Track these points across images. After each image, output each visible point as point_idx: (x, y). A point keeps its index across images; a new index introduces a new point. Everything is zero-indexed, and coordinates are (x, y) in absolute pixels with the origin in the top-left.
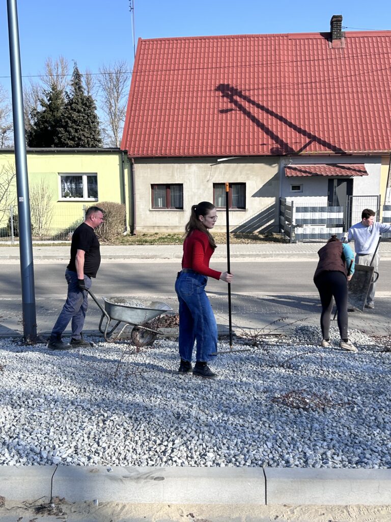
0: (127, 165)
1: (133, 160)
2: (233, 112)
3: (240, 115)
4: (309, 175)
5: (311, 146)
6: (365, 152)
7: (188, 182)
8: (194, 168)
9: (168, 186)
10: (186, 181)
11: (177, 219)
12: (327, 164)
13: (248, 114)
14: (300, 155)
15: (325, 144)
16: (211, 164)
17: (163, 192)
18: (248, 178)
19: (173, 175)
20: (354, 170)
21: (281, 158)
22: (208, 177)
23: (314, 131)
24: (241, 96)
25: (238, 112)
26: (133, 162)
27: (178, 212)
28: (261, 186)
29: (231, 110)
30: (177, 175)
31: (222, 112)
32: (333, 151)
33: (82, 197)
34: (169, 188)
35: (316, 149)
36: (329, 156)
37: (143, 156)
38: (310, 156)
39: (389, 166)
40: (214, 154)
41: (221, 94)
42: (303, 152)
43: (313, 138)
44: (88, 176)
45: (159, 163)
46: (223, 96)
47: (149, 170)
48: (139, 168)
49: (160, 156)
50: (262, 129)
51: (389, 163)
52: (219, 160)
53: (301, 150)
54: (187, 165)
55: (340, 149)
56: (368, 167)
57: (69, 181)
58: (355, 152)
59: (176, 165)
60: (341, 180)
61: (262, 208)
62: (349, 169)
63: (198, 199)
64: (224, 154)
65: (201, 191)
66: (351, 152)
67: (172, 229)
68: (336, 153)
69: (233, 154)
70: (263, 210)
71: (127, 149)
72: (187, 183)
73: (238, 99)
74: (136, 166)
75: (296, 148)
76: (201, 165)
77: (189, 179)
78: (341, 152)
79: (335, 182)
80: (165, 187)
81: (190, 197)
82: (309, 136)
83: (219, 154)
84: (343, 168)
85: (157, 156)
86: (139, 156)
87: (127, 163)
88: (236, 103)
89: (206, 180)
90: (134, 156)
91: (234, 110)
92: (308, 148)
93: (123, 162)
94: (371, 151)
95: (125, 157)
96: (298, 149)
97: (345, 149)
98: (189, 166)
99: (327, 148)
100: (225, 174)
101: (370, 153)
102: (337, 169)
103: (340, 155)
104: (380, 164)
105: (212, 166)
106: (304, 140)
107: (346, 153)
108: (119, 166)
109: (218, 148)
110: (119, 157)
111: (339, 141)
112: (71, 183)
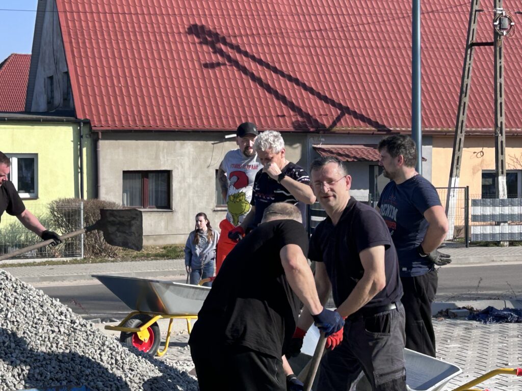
0: (87, 142)
1: (100, 134)
2: (222, 67)
3: (233, 72)
4: (355, 160)
5: (341, 122)
7: (180, 168)
8: (189, 147)
9: (145, 174)
10: (177, 166)
11: (163, 224)
12: (364, 145)
13: (244, 70)
14: (334, 133)
15: (369, 121)
16: (213, 142)
17: (137, 183)
19: (157, 157)
21: (309, 135)
22: (210, 160)
23: (345, 100)
24: (225, 43)
25: (228, 67)
26: (100, 137)
27: (164, 214)
29: (218, 64)
30: (164, 157)
31: (206, 66)
32: (375, 127)
34: (147, 177)
35: (348, 124)
36: (373, 134)
37: (115, 128)
38: (349, 133)
39: (451, 150)
40: (220, 128)
41: (197, 40)
42: (335, 129)
43: (345, 110)
44: (18, 159)
45: (137, 140)
46: (200, 43)
47: (121, 149)
48: (105, 146)
49: (142, 128)
51: (452, 143)
52: (227, 137)
53: (334, 124)
54: (178, 143)
55: (384, 126)
58: (403, 129)
59: (162, 143)
63: (194, 193)
64: (234, 128)
65: (198, 182)
66: (398, 129)
67: (155, 240)
68: (379, 131)
71: (88, 117)
72: (178, 169)
73: (223, 47)
74: (102, 143)
75: (327, 123)
76: (199, 143)
77: (181, 164)
78: (386, 129)
79: (376, 170)
80: (140, 174)
81: (182, 191)
82: (339, 106)
83: (227, 128)
85: (136, 128)
86: (110, 128)
87: (86, 139)
88: (221, 53)
89: (206, 166)
90: (102, 128)
91: (223, 65)
93: (81, 137)
95: (85, 131)
96: (331, 122)
97: (390, 125)
98: (182, 145)
103: (385, 133)
104: (431, 146)
105: (215, 145)
106: (335, 112)
107: (391, 130)
108: (72, 143)
109: (223, 119)
110: (73, 129)
111: (380, 114)
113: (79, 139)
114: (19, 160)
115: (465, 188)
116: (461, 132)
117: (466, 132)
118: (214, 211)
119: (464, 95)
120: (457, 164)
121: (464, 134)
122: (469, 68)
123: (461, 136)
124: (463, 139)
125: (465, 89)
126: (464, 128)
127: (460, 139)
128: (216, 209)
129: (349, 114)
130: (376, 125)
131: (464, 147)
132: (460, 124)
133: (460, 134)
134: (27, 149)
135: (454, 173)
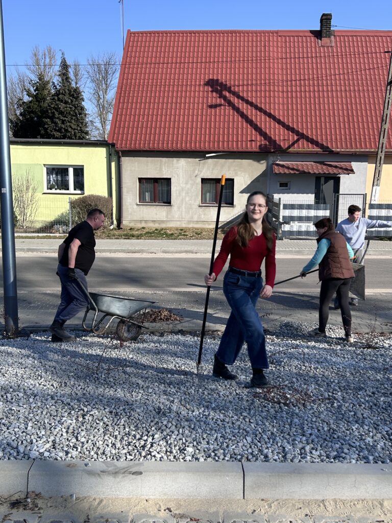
0: (115, 158)
1: (120, 153)
2: (222, 107)
3: (229, 111)
4: (297, 172)
5: (299, 144)
6: (352, 150)
7: (176, 177)
8: (182, 164)
9: (156, 180)
10: (174, 175)
11: (164, 214)
12: (314, 162)
13: (237, 110)
14: (288, 153)
15: (313, 142)
16: (199, 159)
17: (150, 186)
19: (161, 170)
20: (341, 168)
21: (269, 155)
22: (197, 172)
23: (302, 128)
24: (230, 91)
25: (227, 107)
26: (121, 155)
27: (165, 207)
28: (249, 182)
29: (220, 105)
30: (165, 169)
31: (211, 107)
32: (321, 148)
33: (68, 189)
34: (157, 183)
36: (317, 153)
37: (131, 149)
38: (298, 153)
39: (375, 165)
40: (203, 149)
41: (210, 89)
42: (291, 150)
43: (301, 136)
44: (74, 169)
45: (147, 157)
46: (212, 91)
47: (136, 164)
48: (126, 162)
50: (251, 125)
51: (375, 162)
52: (207, 155)
53: (289, 147)
54: (175, 160)
55: (328, 148)
56: (355, 165)
57: (54, 172)
58: (343, 150)
59: (164, 160)
60: (328, 177)
62: (336, 167)
63: (186, 194)
64: (212, 149)
65: (189, 186)
66: (338, 150)
67: (159, 224)
68: (323, 151)
69: (221, 149)
71: (114, 142)
72: (174, 177)
73: (227, 94)
74: (123, 159)
75: (284, 145)
76: (190, 160)
77: (177, 174)
78: (328, 150)
79: (323, 180)
80: (153, 181)
81: (178, 192)
82: (297, 133)
83: (207, 149)
84: (331, 166)
85: (145, 149)
86: (127, 149)
87: (114, 156)
88: (225, 98)
89: (195, 175)
90: (122, 149)
91: (223, 105)
92: (296, 145)
93: (110, 155)
94: (358, 150)
95: (113, 150)
96: (286, 146)
97: (333, 147)
98: (178, 161)
99: (315, 146)
100: (213, 169)
101: (357, 152)
102: (324, 167)
103: (327, 153)
104: (367, 163)
105: (201, 161)
106: (293, 137)
107: (333, 151)
108: (106, 159)
109: (207, 143)
110: (106, 150)
111: (327, 139)
112: (57, 175)
115: (364, 195)
116: (382, 152)
117: (386, 152)
118: (200, 206)
119: (384, 122)
121: (383, 153)
122: (389, 101)
123: (382, 155)
124: (383, 157)
125: (385, 118)
126: (384, 149)
127: (381, 157)
128: (201, 205)
131: (384, 163)
132: (380, 146)
134: (78, 163)
135: (376, 183)
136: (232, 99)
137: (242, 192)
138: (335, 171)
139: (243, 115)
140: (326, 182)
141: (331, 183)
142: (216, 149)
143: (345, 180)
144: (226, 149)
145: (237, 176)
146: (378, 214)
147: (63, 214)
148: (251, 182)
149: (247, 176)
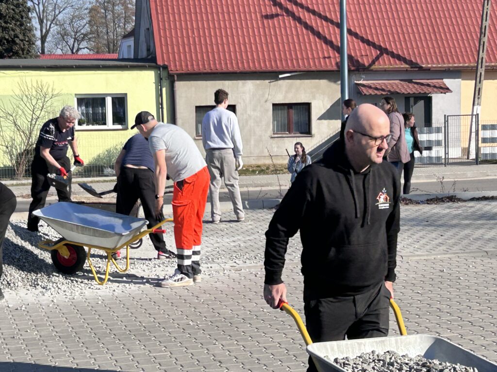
0: (166, 83)
1: (176, 76)
2: (280, 17)
3: (289, 21)
4: (387, 93)
5: (379, 61)
6: (445, 66)
7: (242, 103)
8: (250, 86)
10: (240, 101)
12: (401, 80)
13: (298, 20)
14: (372, 70)
15: (399, 57)
16: (269, 81)
18: (314, 98)
20: (435, 87)
22: (267, 96)
23: (384, 41)
25: (285, 17)
26: (176, 79)
28: (329, 107)
29: (277, 15)
31: (267, 17)
32: (408, 65)
33: (105, 124)
35: (386, 62)
36: (407, 70)
37: (188, 72)
38: (385, 71)
39: (474, 81)
40: (275, 69)
42: (373, 67)
43: (383, 51)
45: (206, 81)
47: (193, 89)
48: (180, 86)
49: (210, 71)
52: (280, 76)
53: (373, 62)
54: (240, 82)
55: (417, 64)
56: (448, 82)
58: (434, 66)
60: (418, 98)
61: (331, 132)
62: (428, 85)
63: (254, 123)
64: (287, 69)
65: (257, 113)
66: (430, 66)
68: (412, 68)
69: (297, 68)
70: (331, 135)
71: (166, 63)
72: (240, 103)
74: (178, 84)
76: (258, 82)
77: (243, 99)
78: (418, 66)
79: (412, 100)
82: (379, 48)
83: (281, 69)
84: (422, 84)
85: (205, 71)
86: (184, 72)
87: (165, 81)
88: (280, 6)
89: (264, 100)
90: (177, 72)
91: (281, 15)
92: (376, 63)
93: (161, 79)
94: (451, 65)
95: (164, 74)
97: (422, 62)
98: (243, 84)
99: (402, 62)
100: (287, 92)
101: (450, 67)
102: (411, 85)
103: (417, 69)
104: (460, 80)
105: (271, 83)
106: (375, 53)
107: (422, 67)
108: (154, 85)
109: (278, 62)
110: (155, 73)
111: (414, 53)
112: (87, 107)
113: (159, 81)
114: (113, 99)
115: (476, 115)
116: (481, 67)
117: (486, 66)
118: (272, 138)
119: (483, 35)
120: (479, 94)
121: (484, 68)
122: (487, 12)
123: (482, 71)
124: (483, 73)
125: (483, 31)
126: (484, 64)
127: (481, 73)
128: (273, 136)
129: (387, 54)
130: (410, 63)
131: (485, 79)
132: (480, 61)
133: (481, 69)
134: (118, 90)
135: (476, 102)
136: (289, 7)
137: (320, 118)
138: (425, 90)
139: (307, 27)
140: (415, 103)
141: (421, 103)
142: (291, 69)
143: (438, 100)
144: (302, 68)
145: (315, 99)
146: (491, 136)
147: (99, 156)
148: (331, 107)
149: (326, 99)
